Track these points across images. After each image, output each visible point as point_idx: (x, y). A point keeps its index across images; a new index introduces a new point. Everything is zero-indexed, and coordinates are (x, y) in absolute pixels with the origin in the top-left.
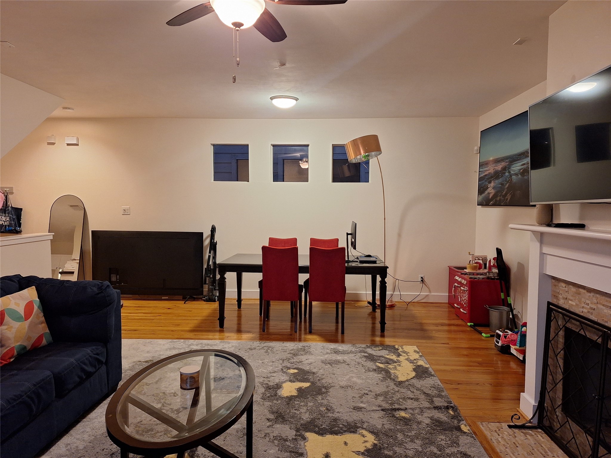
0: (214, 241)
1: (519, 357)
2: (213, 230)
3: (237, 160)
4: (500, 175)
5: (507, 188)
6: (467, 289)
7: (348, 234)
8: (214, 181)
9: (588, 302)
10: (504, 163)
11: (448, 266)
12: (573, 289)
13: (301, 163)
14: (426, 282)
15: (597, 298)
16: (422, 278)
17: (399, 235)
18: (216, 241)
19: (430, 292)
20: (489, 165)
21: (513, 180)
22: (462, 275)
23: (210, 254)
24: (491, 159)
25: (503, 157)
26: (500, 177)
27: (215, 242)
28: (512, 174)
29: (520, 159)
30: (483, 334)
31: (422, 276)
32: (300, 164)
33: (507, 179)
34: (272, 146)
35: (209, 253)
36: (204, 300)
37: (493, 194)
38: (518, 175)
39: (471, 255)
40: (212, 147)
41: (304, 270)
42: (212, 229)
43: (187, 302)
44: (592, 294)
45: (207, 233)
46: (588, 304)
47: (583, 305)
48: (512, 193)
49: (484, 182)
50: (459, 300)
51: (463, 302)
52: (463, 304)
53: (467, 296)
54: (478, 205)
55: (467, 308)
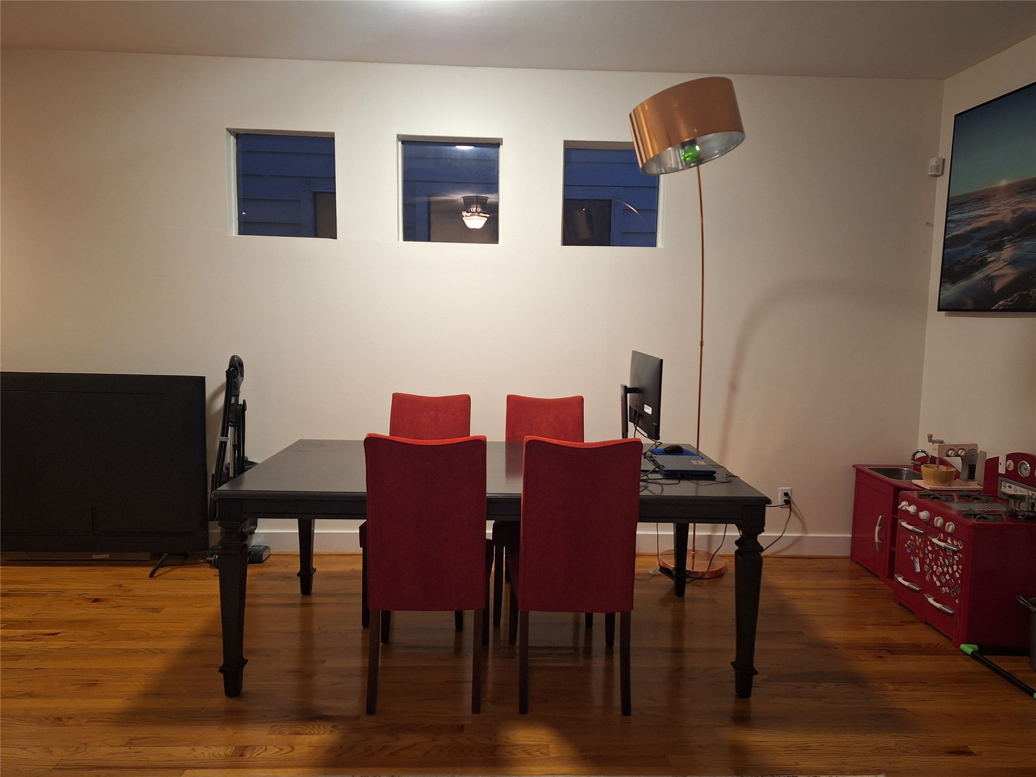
0: (237, 400)
2: (235, 369)
3: (315, 194)
6: (957, 546)
7: (627, 390)
8: (239, 234)
11: (853, 466)
13: (466, 216)
14: (796, 506)
16: (786, 494)
17: (733, 386)
18: (244, 401)
19: (805, 529)
22: (922, 500)
23: (224, 439)
24: (1003, 183)
27: (241, 402)
31: (787, 489)
32: (464, 218)
34: (400, 143)
35: (222, 435)
36: (210, 562)
39: (934, 442)
40: (232, 140)
42: (230, 367)
43: (161, 571)
45: (216, 380)
50: (918, 570)
51: (935, 579)
52: (938, 584)
53: (955, 567)
54: (939, 310)
55: (957, 601)
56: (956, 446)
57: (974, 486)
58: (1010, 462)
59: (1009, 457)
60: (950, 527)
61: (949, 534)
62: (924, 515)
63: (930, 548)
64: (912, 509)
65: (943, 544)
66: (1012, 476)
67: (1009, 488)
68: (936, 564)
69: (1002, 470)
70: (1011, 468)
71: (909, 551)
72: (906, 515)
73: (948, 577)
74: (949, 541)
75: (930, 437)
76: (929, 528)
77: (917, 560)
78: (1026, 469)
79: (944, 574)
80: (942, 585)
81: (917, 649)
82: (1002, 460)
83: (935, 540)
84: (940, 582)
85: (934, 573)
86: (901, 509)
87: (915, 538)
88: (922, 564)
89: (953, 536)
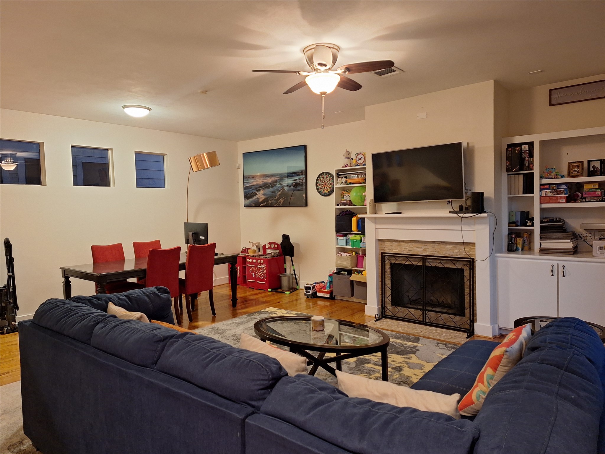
1: (326, 296)
4: (271, 186)
5: (280, 194)
6: (264, 266)
9: (407, 248)
10: (274, 178)
12: (396, 244)
15: (413, 245)
20: (256, 179)
21: (285, 190)
22: (252, 258)
24: (259, 174)
25: (274, 174)
26: (271, 187)
28: (284, 186)
29: (292, 176)
30: (286, 293)
33: (279, 189)
37: (263, 199)
38: (291, 187)
41: (182, 267)
44: (409, 244)
46: (407, 249)
47: (403, 250)
48: (284, 198)
49: (251, 190)
50: (254, 276)
51: (259, 276)
52: (260, 277)
53: (264, 271)
54: (244, 207)
55: (266, 279)
56: (255, 243)
57: (260, 253)
58: (269, 245)
59: (268, 244)
60: (262, 262)
61: (262, 264)
62: (254, 261)
63: (257, 269)
64: (251, 260)
65: (261, 266)
66: (270, 248)
67: (269, 252)
68: (259, 272)
69: (267, 247)
70: (269, 246)
71: (250, 272)
72: (249, 263)
73: (262, 274)
74: (262, 265)
75: (249, 242)
76: (256, 263)
77: (253, 273)
78: (272, 246)
79: (261, 274)
80: (261, 277)
81: (259, 293)
82: (267, 245)
83: (258, 266)
84: (261, 276)
85: (259, 275)
86: (247, 262)
87: (252, 268)
88: (255, 275)
89: (263, 264)
